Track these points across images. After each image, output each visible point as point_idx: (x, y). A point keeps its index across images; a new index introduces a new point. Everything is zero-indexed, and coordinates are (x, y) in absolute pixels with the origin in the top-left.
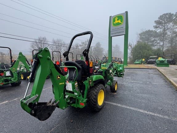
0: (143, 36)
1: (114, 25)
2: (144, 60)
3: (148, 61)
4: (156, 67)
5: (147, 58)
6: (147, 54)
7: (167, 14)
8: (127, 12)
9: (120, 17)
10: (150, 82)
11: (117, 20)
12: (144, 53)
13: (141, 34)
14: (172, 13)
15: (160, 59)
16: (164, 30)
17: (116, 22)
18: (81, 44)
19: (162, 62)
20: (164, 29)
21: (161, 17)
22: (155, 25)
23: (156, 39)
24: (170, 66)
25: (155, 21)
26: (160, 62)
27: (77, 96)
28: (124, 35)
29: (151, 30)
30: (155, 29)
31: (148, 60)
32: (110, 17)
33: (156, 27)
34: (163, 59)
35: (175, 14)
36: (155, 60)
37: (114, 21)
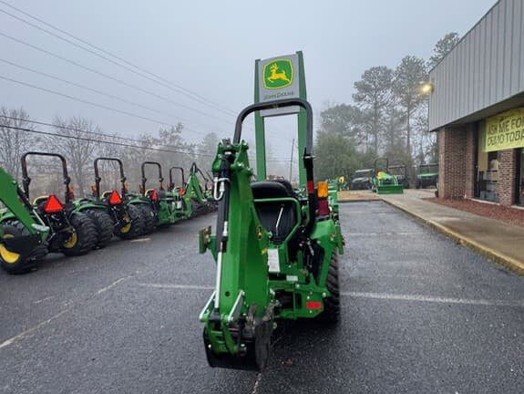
0: (330, 119)
1: (268, 84)
2: (342, 178)
3: (354, 181)
4: (377, 196)
5: (350, 175)
6: (348, 165)
7: (379, 68)
8: (300, 54)
9: (283, 64)
10: (393, 233)
11: (278, 72)
12: (341, 162)
13: (326, 112)
14: (388, 68)
15: (382, 175)
16: (376, 107)
17: (275, 76)
18: (158, 138)
19: (387, 182)
20: (376, 104)
21: (367, 75)
22: (356, 91)
23: (360, 126)
24: (405, 191)
25: (356, 84)
26: (384, 184)
27: (298, 286)
28: (296, 115)
29: (347, 104)
30: (356, 104)
31: (352, 179)
32: (257, 61)
33: (359, 99)
34: (389, 177)
35: (395, 70)
36: (367, 179)
37: (269, 73)
